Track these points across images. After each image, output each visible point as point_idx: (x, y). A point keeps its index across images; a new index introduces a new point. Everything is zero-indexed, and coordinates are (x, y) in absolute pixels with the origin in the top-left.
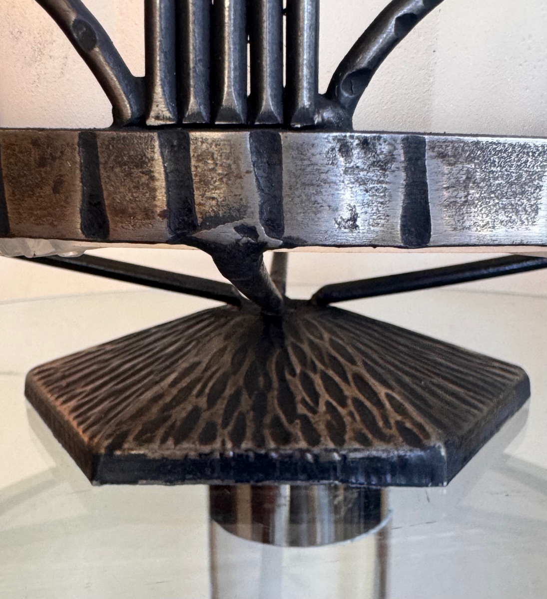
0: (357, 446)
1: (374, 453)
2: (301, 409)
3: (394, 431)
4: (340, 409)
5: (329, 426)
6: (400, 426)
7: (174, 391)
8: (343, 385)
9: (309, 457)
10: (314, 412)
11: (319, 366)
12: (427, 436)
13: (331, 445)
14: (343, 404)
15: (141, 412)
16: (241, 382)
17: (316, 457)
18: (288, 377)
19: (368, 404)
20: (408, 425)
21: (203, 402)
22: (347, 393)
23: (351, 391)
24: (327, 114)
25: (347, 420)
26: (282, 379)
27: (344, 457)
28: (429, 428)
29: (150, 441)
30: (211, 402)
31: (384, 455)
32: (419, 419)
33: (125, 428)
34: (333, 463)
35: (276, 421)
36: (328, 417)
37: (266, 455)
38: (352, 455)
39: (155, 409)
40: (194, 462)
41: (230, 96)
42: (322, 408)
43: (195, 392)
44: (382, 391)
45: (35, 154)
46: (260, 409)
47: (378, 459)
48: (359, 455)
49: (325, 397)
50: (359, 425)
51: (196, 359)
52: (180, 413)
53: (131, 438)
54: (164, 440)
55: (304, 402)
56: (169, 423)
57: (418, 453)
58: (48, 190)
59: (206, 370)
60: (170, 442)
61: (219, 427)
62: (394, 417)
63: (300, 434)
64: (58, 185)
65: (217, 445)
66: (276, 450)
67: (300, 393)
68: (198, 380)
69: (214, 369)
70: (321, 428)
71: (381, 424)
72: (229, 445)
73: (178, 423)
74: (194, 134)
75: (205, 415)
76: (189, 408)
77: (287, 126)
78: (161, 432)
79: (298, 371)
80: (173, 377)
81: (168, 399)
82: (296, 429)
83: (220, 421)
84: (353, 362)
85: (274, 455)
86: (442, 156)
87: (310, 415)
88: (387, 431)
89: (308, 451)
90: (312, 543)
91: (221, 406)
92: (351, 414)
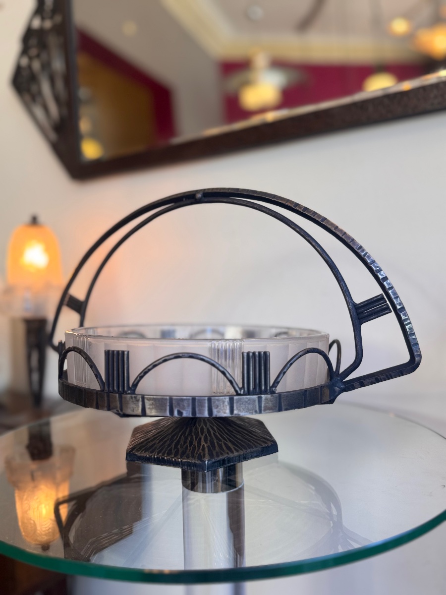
0: (185, 458)
6: (200, 455)
9: (173, 459)
17: (175, 460)
24: (129, 392)
27: (182, 461)
29: (139, 451)
31: (191, 461)
34: (179, 462)
37: (164, 458)
40: (148, 458)
46: (169, 445)
47: (189, 462)
48: (185, 460)
60: (143, 452)
65: (153, 454)
66: (166, 457)
74: (111, 394)
77: (123, 393)
85: (165, 458)
88: (195, 455)
89: (173, 458)
90: (206, 492)
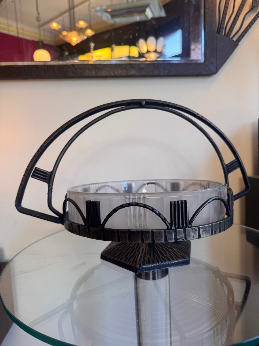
1: (179, 261)
2: (165, 255)
3: (180, 257)
4: (170, 254)
5: (171, 257)
7: (143, 255)
8: (169, 250)
10: (167, 255)
11: (164, 246)
12: (186, 257)
13: (173, 261)
14: (171, 253)
15: (140, 260)
16: (153, 251)
18: (159, 249)
19: (174, 252)
20: (182, 255)
21: (149, 256)
22: (170, 251)
23: (171, 250)
25: (173, 256)
26: (159, 250)
28: (185, 255)
30: (150, 256)
32: (183, 254)
33: (139, 263)
35: (162, 257)
36: (170, 256)
38: (176, 262)
39: (142, 259)
41: (181, 225)
42: (168, 254)
43: (146, 254)
44: (175, 250)
45: (158, 233)
49: (167, 252)
50: (175, 256)
51: (142, 248)
52: (146, 259)
53: (142, 264)
54: (147, 264)
55: (164, 253)
56: (146, 261)
57: (186, 259)
58: (160, 237)
59: (145, 250)
61: (154, 260)
62: (180, 254)
63: (167, 259)
64: (161, 236)
67: (163, 252)
68: (145, 252)
69: (147, 249)
70: (170, 258)
71: (178, 256)
72: (158, 263)
73: (147, 261)
75: (151, 258)
76: (147, 258)
78: (146, 263)
79: (160, 248)
80: (141, 252)
81: (143, 256)
82: (166, 259)
83: (154, 259)
84: (168, 245)
86: (201, 228)
87: (167, 256)
91: (152, 256)
92: (173, 255)
